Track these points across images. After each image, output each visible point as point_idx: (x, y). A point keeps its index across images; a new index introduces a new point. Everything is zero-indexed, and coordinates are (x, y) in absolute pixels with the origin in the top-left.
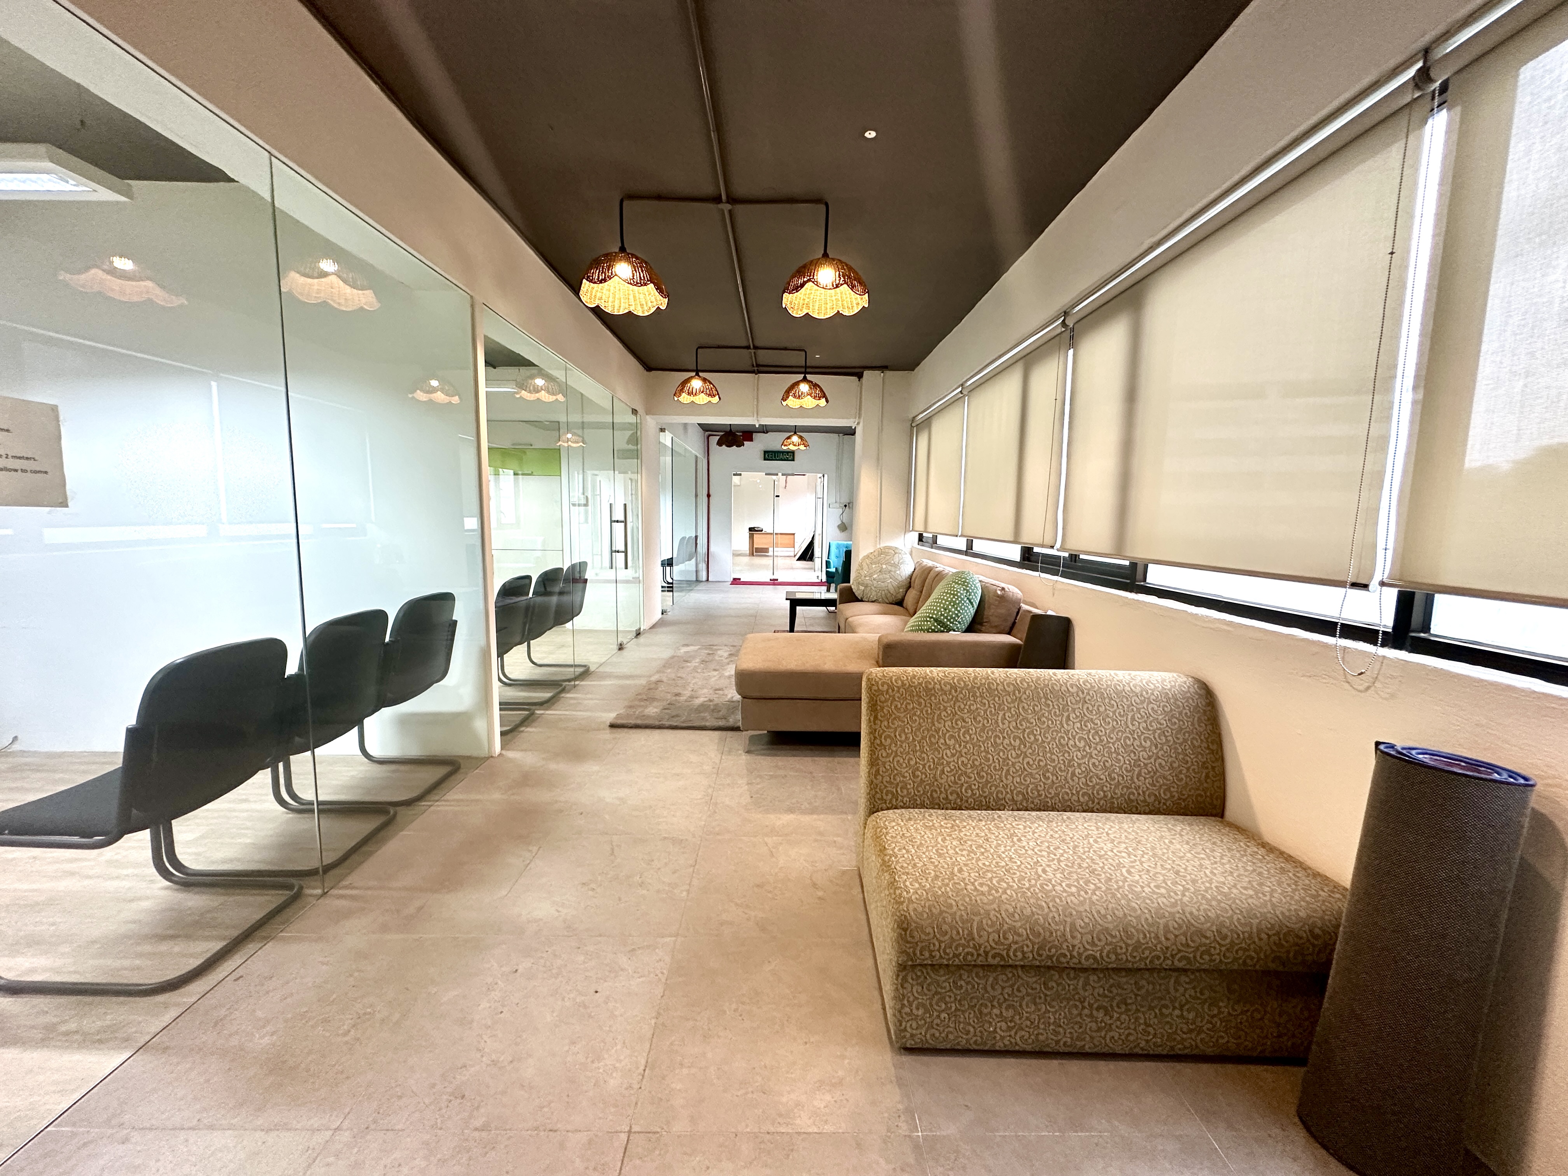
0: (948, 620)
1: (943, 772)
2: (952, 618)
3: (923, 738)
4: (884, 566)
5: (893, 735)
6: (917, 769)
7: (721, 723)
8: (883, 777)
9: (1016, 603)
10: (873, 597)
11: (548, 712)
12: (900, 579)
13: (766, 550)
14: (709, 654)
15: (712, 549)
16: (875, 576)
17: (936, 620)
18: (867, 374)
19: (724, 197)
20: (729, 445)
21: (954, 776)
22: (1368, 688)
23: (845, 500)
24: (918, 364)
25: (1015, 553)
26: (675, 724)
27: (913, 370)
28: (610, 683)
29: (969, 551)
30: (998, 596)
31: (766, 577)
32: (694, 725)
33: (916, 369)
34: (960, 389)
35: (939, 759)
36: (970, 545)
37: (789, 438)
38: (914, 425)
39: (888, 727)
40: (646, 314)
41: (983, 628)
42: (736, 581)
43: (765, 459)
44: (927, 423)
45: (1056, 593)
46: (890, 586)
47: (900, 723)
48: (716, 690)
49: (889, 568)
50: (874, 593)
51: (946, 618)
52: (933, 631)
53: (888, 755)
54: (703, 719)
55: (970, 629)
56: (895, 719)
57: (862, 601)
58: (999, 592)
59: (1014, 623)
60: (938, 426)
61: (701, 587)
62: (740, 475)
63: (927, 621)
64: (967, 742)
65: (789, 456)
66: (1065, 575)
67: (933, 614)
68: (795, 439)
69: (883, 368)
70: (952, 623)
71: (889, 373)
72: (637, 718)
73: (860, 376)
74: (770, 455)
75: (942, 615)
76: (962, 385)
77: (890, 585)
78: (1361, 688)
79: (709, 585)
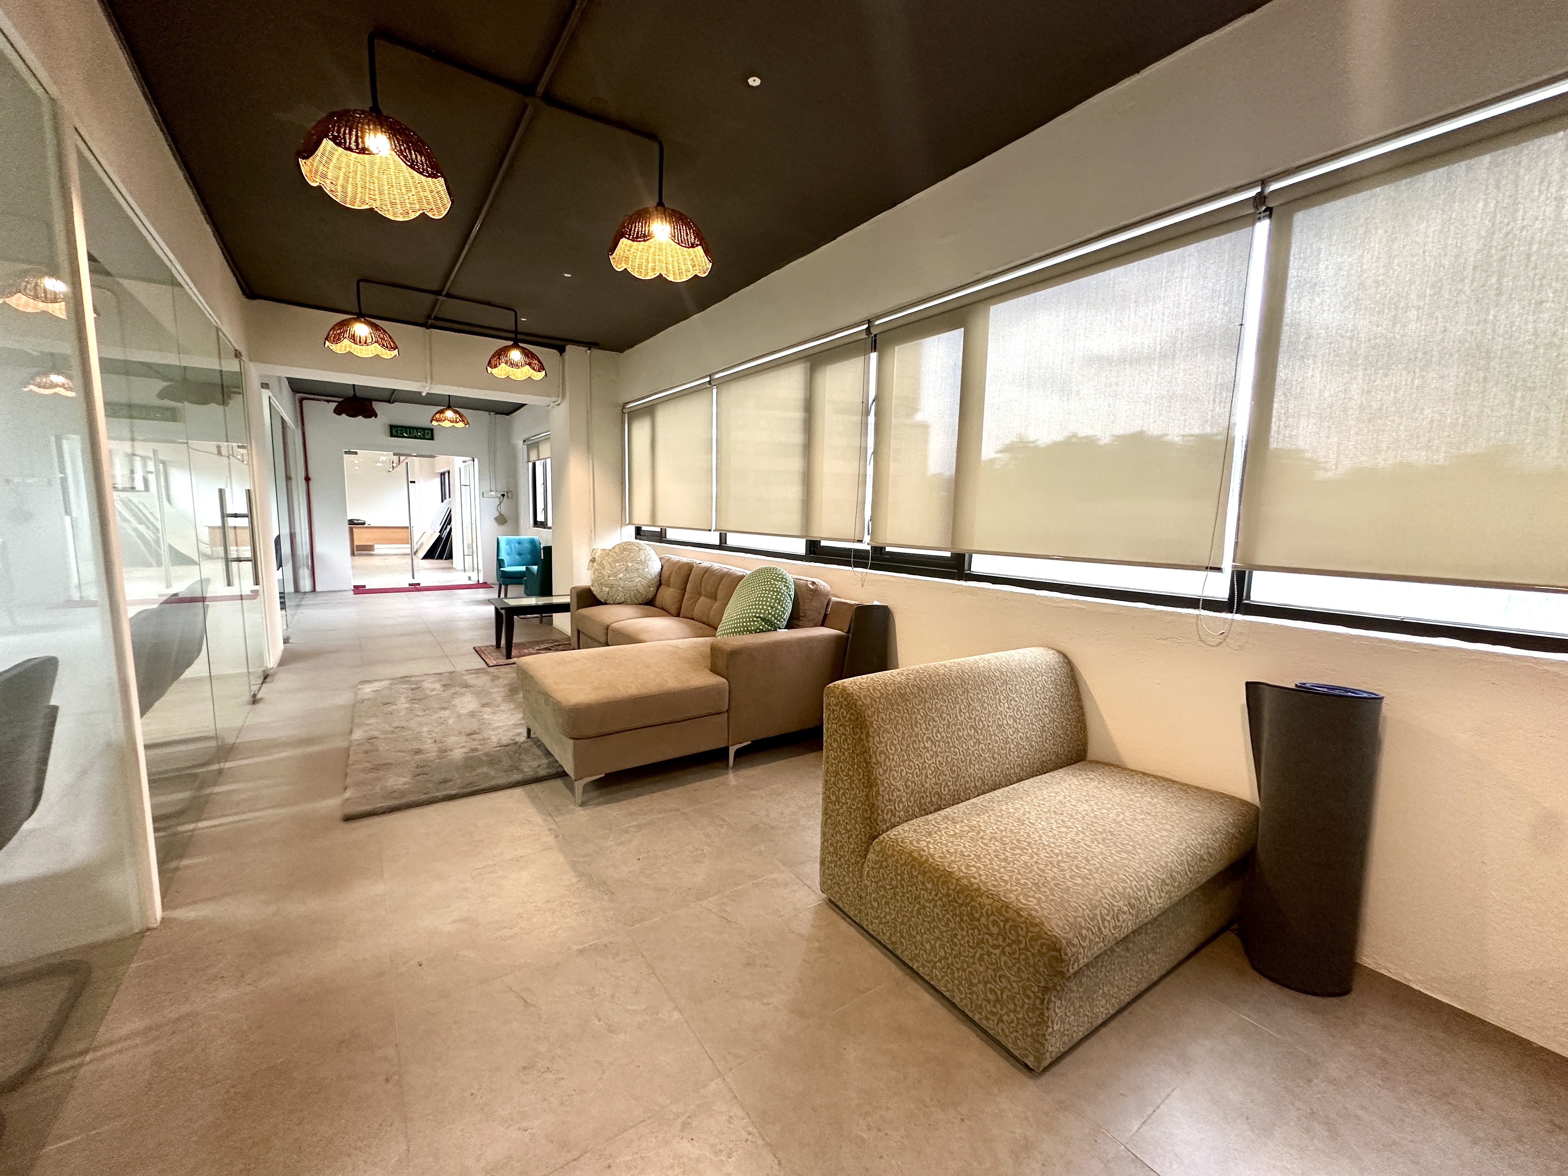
0: (776, 618)
1: (927, 776)
2: (779, 615)
3: (908, 746)
4: (630, 564)
5: (885, 749)
6: (908, 780)
7: (517, 777)
8: (883, 797)
9: (826, 595)
10: (620, 597)
11: (201, 825)
12: (650, 577)
13: (370, 548)
14: (413, 689)
15: (318, 549)
16: (621, 575)
17: (763, 619)
18: (570, 348)
19: (540, 89)
20: (353, 415)
21: (935, 777)
22: (1220, 644)
23: (503, 489)
24: (631, 346)
25: (799, 547)
26: (453, 792)
27: (622, 352)
28: (284, 754)
29: (722, 546)
30: (811, 590)
31: (405, 581)
32: (482, 787)
33: (626, 352)
34: (708, 379)
35: (922, 764)
36: (723, 538)
37: (441, 412)
38: (625, 411)
39: (880, 742)
40: (400, 219)
41: (801, 623)
42: (359, 590)
43: (392, 436)
44: (649, 410)
45: (866, 583)
46: (639, 587)
47: (889, 735)
48: (470, 734)
49: (636, 565)
50: (621, 595)
51: (774, 616)
52: (762, 631)
53: (885, 771)
54: (486, 776)
55: (789, 626)
56: (883, 732)
57: (605, 604)
58: (811, 586)
59: (826, 615)
60: (663, 416)
61: (309, 600)
62: (356, 453)
63: (754, 621)
64: (939, 741)
65: (427, 434)
66: (873, 567)
67: (760, 613)
68: (449, 414)
69: (591, 345)
70: (779, 621)
71: (596, 352)
72: (385, 798)
73: (562, 350)
74: (396, 431)
75: (769, 614)
76: (710, 376)
77: (639, 584)
78: (1213, 644)
79: (319, 599)
